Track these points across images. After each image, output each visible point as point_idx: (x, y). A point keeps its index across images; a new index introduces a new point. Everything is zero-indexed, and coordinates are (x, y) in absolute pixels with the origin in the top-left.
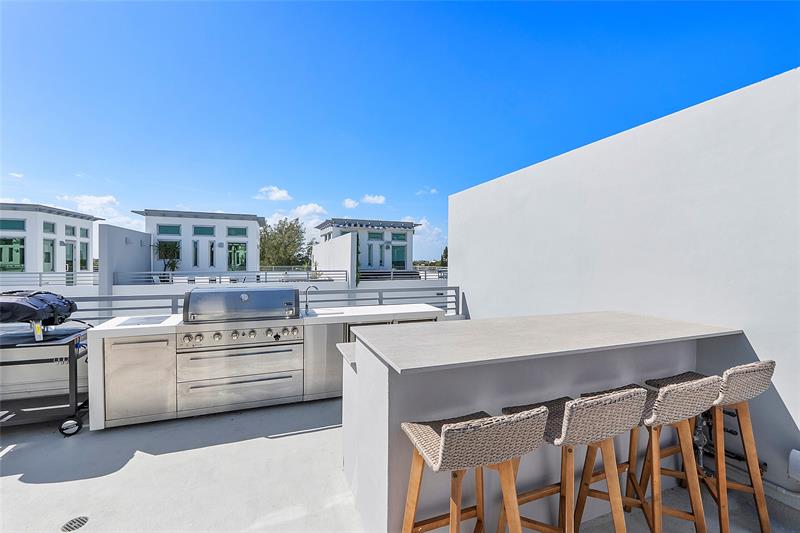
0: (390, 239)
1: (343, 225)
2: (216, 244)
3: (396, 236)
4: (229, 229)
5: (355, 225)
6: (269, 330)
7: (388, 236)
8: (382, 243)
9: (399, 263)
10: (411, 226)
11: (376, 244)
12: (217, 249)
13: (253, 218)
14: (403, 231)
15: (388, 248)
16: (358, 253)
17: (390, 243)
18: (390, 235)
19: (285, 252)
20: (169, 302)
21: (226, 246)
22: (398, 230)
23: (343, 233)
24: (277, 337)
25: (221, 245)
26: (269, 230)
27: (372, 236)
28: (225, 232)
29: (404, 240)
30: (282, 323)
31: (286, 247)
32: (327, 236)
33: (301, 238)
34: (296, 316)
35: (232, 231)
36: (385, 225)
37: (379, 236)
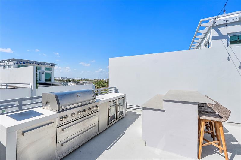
0: (44, 70)
1: (20, 62)
3: (47, 69)
5: (27, 63)
7: (43, 68)
8: (41, 71)
9: (48, 80)
10: (54, 65)
14: (50, 67)
15: (43, 73)
17: (45, 71)
18: (44, 68)
22: (48, 66)
24: (92, 111)
29: (51, 70)
36: (42, 64)
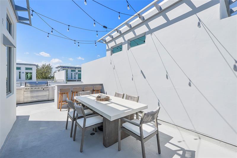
0: (77, 72)
1: (64, 68)
2: (21, 72)
3: (79, 71)
4: (26, 68)
5: (67, 68)
6: (42, 88)
8: (75, 73)
11: (73, 73)
12: (22, 74)
13: (35, 65)
15: (77, 74)
16: (67, 75)
19: (45, 75)
20: (20, 84)
21: (25, 73)
23: (63, 70)
24: (44, 89)
25: (23, 73)
26: (39, 67)
27: (72, 71)
28: (25, 69)
30: (44, 87)
31: (45, 73)
32: (59, 71)
33: (51, 70)
34: (48, 85)
35: (27, 69)
36: (75, 68)
37: (74, 71)
